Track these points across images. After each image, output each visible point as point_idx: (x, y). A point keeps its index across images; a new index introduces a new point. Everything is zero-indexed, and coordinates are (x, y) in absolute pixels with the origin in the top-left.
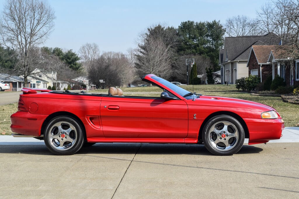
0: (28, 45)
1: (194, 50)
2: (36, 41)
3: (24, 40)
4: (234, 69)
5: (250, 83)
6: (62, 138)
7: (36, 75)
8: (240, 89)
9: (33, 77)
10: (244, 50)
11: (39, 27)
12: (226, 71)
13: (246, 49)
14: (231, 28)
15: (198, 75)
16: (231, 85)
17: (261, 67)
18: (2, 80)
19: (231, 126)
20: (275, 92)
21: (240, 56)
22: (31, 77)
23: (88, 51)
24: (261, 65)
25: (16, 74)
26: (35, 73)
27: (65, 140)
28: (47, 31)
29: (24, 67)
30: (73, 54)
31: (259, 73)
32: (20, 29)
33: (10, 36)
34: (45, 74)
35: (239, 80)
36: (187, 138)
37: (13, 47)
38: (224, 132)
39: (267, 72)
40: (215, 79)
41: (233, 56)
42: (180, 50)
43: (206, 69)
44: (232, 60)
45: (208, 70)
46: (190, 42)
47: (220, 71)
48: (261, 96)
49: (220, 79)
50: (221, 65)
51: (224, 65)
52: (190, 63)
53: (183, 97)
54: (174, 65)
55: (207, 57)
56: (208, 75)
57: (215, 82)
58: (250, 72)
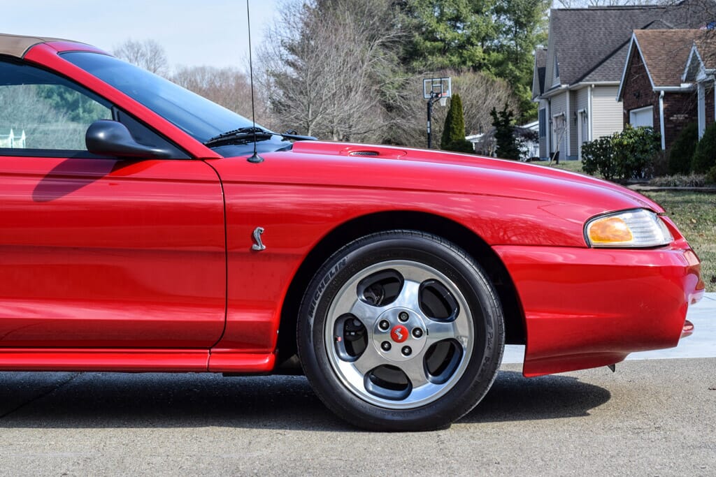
1: (455, 59)
4: (579, 111)
5: (627, 153)
10: (612, 50)
12: (557, 117)
13: (617, 46)
15: (468, 134)
16: (570, 162)
17: (661, 102)
19: (437, 287)
20: (705, 180)
21: (599, 68)
24: (662, 93)
31: (656, 120)
35: (592, 144)
38: (404, 315)
39: (681, 117)
40: (521, 146)
41: (577, 69)
42: (410, 55)
43: (493, 113)
44: (572, 82)
45: (498, 116)
46: (443, 31)
47: (538, 122)
48: (661, 190)
49: (538, 145)
50: (538, 100)
51: (547, 99)
52: (437, 94)
53: (207, 145)
54: (391, 101)
55: (498, 80)
56: (497, 134)
57: (521, 156)
58: (627, 119)
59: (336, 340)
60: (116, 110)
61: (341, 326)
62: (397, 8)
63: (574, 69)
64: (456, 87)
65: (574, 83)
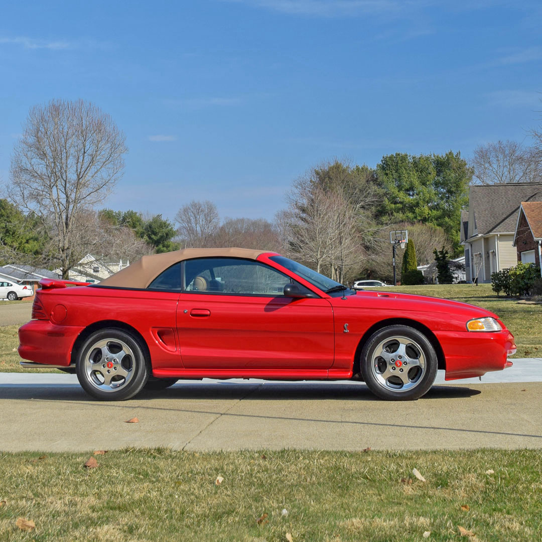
0: (71, 206)
1: (410, 215)
2: (88, 198)
3: (63, 196)
4: (491, 251)
5: (519, 280)
6: (109, 369)
7: (87, 267)
8: (502, 294)
9: (80, 272)
11: (93, 169)
12: (476, 255)
13: (514, 209)
14: (485, 168)
15: (419, 265)
16: (485, 284)
17: (540, 247)
18: (18, 279)
19: (412, 347)
21: (502, 224)
22: (76, 271)
23: (196, 218)
24: (540, 242)
25: (45, 265)
26: (83, 264)
27: (113, 372)
28: (109, 178)
29: (63, 251)
30: (163, 225)
31: (537, 259)
32: (56, 175)
33: (37, 189)
34: (104, 266)
35: (497, 274)
36: (332, 369)
37: (41, 211)
38: (400, 357)
40: (454, 274)
41: (488, 224)
42: (380, 213)
43: (435, 252)
44: (485, 232)
45: (438, 253)
46: (402, 196)
47: (464, 257)
48: (537, 304)
49: (465, 272)
50: (464, 244)
51: (470, 243)
52: (399, 241)
53: (326, 293)
54: (368, 244)
55: (438, 228)
56: (438, 265)
57: (454, 280)
58: (519, 259)
59: (375, 366)
60: (292, 280)
61: (377, 361)
62: (371, 183)
63: (486, 224)
64: (411, 234)
65: (487, 233)
